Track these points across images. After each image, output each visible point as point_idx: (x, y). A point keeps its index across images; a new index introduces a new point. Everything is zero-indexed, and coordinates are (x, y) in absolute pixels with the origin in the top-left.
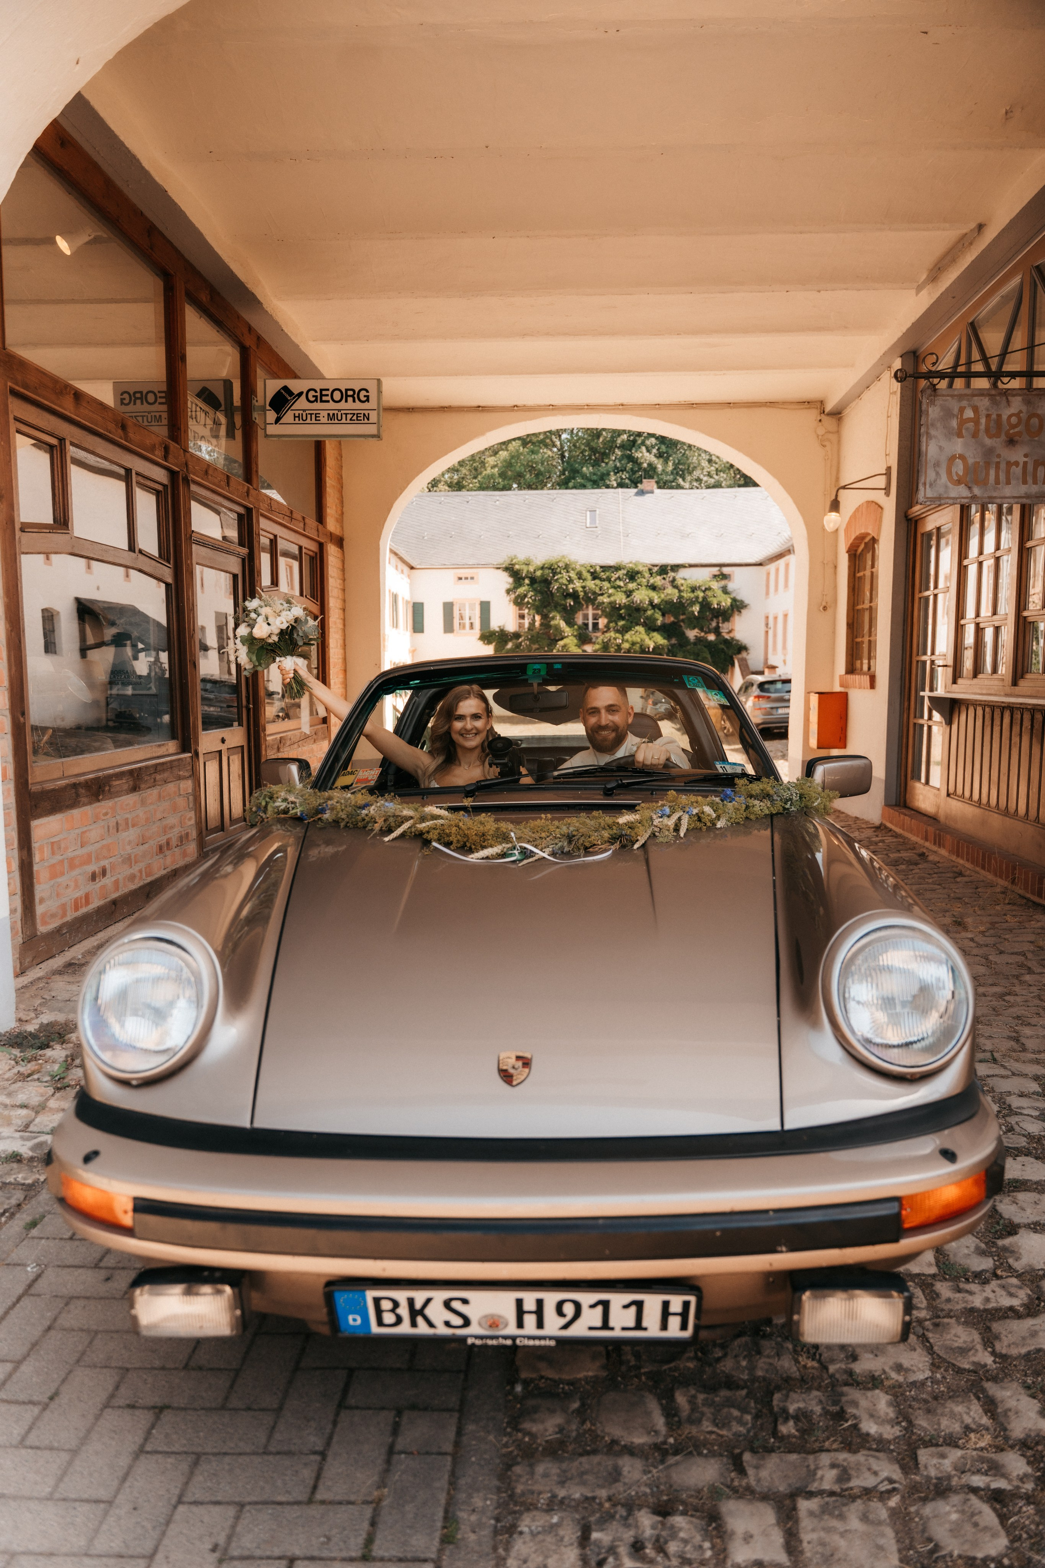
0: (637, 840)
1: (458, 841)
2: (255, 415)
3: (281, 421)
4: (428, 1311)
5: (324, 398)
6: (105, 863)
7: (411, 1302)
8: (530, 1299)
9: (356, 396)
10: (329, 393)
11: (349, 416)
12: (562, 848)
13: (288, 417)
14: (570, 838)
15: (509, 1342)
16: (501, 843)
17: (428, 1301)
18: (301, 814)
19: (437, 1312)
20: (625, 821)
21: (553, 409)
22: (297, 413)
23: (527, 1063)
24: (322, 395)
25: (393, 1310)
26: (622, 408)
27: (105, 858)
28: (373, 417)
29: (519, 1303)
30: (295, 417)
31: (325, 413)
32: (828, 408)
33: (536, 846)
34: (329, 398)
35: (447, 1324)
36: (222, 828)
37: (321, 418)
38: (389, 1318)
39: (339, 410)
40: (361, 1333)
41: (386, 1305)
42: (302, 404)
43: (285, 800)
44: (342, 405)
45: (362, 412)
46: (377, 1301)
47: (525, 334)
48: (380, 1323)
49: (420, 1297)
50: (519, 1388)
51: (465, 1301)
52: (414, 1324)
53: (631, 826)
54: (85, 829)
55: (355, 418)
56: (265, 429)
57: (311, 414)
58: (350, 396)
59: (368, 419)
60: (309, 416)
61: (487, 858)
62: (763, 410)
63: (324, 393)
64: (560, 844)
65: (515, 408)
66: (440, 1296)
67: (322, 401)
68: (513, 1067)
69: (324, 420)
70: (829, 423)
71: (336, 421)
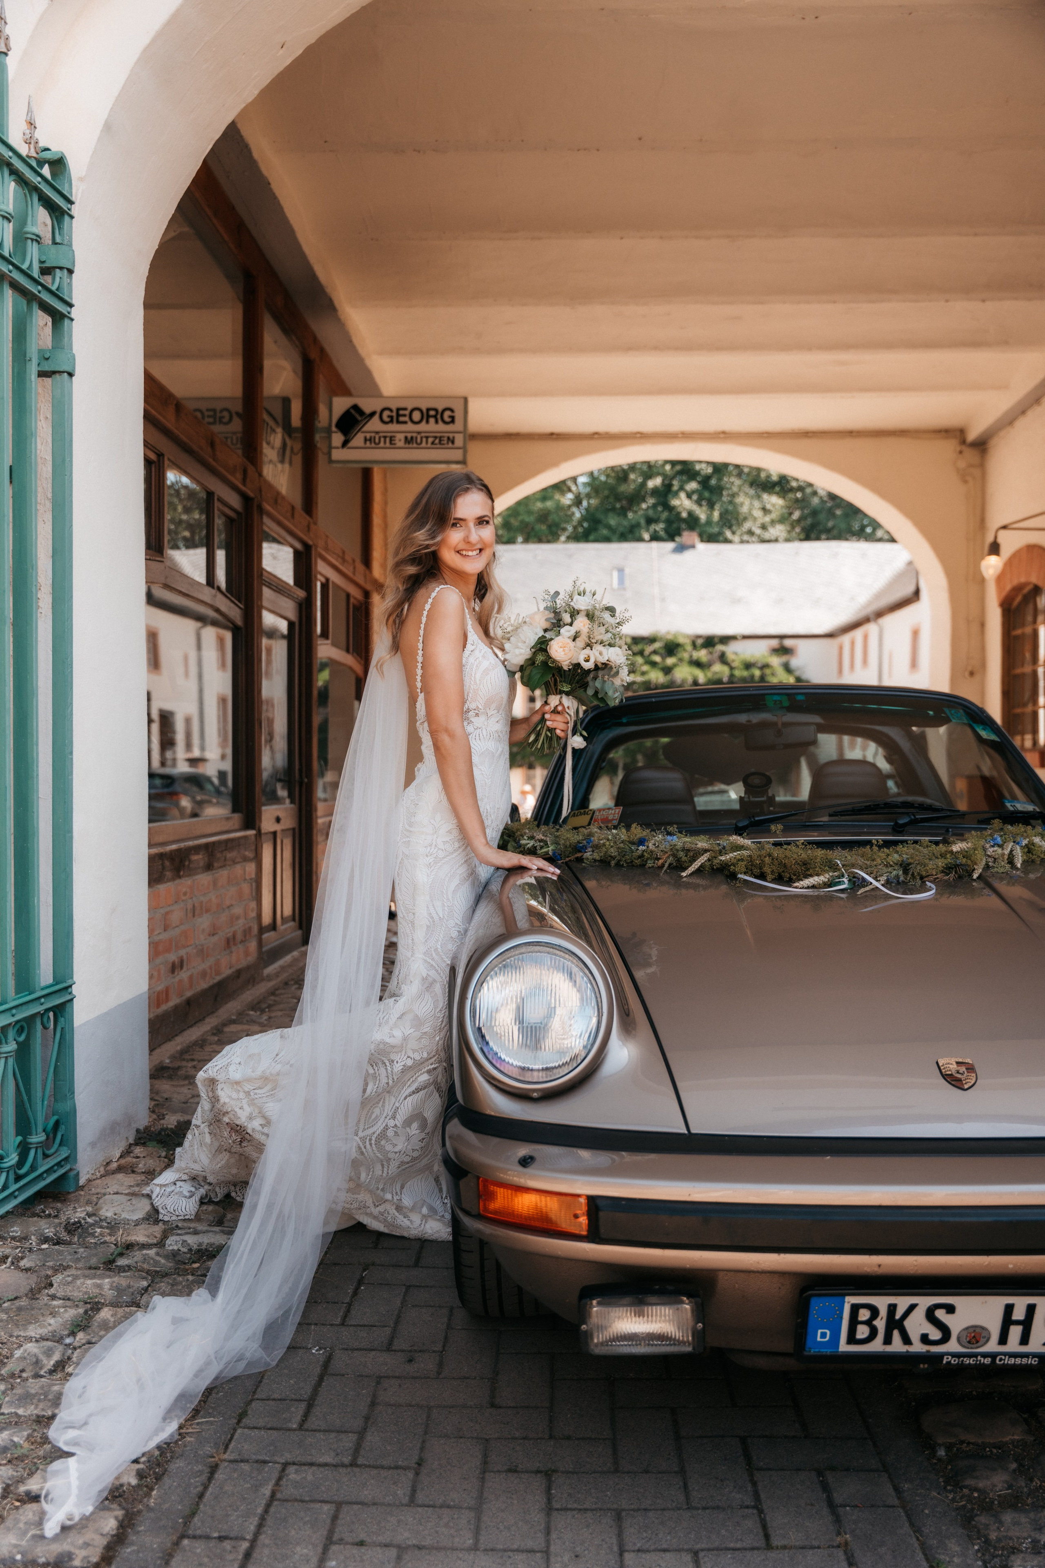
0: (974, 869)
1: (772, 872)
2: (317, 437)
3: (351, 444)
4: (907, 1323)
5: (402, 419)
6: (182, 952)
7: (892, 1308)
8: (1020, 1304)
9: (439, 416)
10: (407, 412)
11: (430, 440)
12: (897, 876)
13: (358, 440)
14: (905, 867)
15: (987, 1361)
16: (827, 872)
17: (912, 1307)
18: (554, 854)
19: (917, 1325)
20: (959, 849)
21: (641, 437)
22: (368, 436)
23: (971, 1068)
24: (398, 415)
25: (868, 1323)
26: (723, 436)
27: (184, 947)
28: (459, 440)
29: (1009, 1309)
30: (366, 440)
31: (401, 436)
32: (972, 436)
33: (869, 874)
34: (407, 419)
35: (925, 1339)
36: (273, 927)
37: (397, 441)
38: (862, 1332)
39: (419, 433)
40: (828, 1351)
41: (864, 1315)
42: (374, 425)
43: (532, 838)
44: (423, 427)
45: (446, 435)
46: (855, 1309)
47: (630, 348)
48: (852, 1339)
49: (903, 1303)
50: (942, 1453)
51: (950, 1309)
52: (888, 1340)
53: (966, 854)
54: (169, 909)
55: (437, 441)
56: (329, 454)
57: (385, 437)
58: (432, 416)
59: (453, 442)
60: (382, 439)
61: (813, 887)
62: (891, 441)
63: (401, 412)
64: (895, 873)
65: (595, 436)
66: (925, 1302)
67: (398, 422)
68: (958, 1072)
69: (401, 444)
70: (971, 455)
71: (415, 445)
